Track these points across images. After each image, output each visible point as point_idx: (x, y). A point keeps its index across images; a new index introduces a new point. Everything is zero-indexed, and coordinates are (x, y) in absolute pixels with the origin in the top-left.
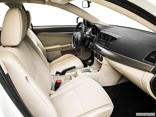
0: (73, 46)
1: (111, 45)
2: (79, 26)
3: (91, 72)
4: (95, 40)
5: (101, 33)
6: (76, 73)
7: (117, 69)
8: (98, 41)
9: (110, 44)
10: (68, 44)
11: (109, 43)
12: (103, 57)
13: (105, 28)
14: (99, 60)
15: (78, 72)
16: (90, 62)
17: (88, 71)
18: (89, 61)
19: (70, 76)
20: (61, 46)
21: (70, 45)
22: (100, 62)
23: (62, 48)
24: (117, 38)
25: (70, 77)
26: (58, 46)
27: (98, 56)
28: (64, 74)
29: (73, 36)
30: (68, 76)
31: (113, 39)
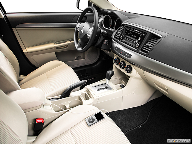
0: (76, 46)
1: (150, 49)
2: (86, 14)
3: (110, 89)
4: (114, 37)
5: (126, 27)
6: (88, 91)
7: (157, 86)
8: (122, 40)
9: (148, 47)
10: (66, 42)
11: (145, 44)
12: (132, 66)
13: (130, 18)
14: (123, 71)
15: (90, 91)
16: (110, 74)
17: (106, 88)
18: (108, 72)
19: (78, 97)
20: (56, 45)
21: (69, 42)
22: (127, 74)
23: (57, 48)
24: (161, 36)
25: (77, 99)
26: (51, 45)
27: (122, 64)
28: (69, 96)
29: (75, 28)
30: (75, 97)
31: (151, 38)
